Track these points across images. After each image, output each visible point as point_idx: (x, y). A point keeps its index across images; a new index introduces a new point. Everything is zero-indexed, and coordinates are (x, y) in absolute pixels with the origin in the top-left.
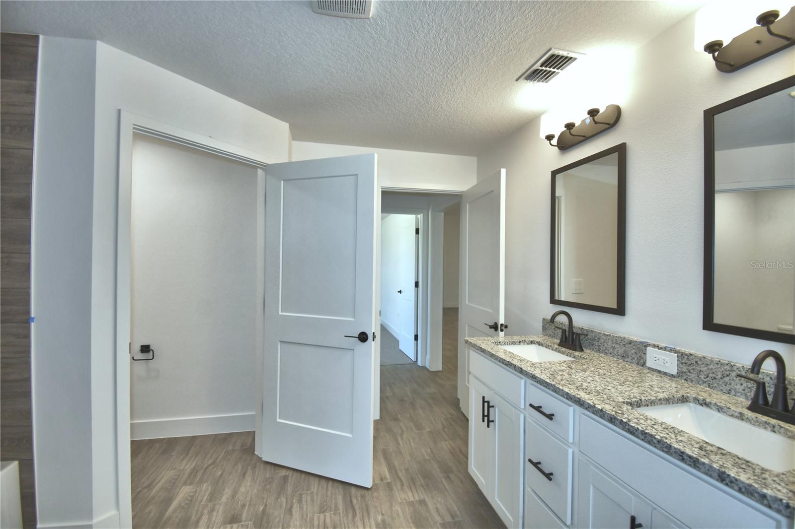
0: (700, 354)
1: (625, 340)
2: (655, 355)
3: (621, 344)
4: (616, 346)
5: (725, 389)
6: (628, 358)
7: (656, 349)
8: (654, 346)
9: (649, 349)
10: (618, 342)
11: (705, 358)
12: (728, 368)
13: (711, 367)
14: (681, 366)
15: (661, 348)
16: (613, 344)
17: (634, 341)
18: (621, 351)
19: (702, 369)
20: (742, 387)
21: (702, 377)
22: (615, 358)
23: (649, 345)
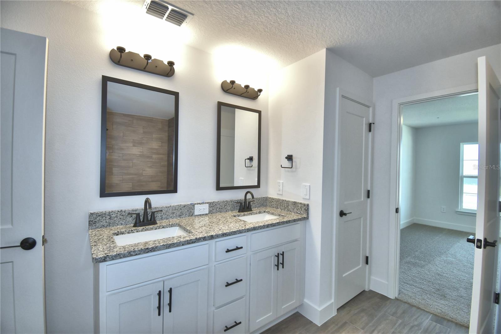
0: (216, 201)
1: (181, 206)
2: (199, 208)
3: (179, 209)
4: (175, 212)
5: (225, 211)
6: (183, 215)
7: (199, 205)
8: (198, 204)
9: (195, 206)
10: (177, 208)
11: (218, 202)
12: (226, 202)
13: (221, 204)
14: (210, 208)
15: (201, 204)
16: (173, 211)
17: (187, 205)
18: (178, 213)
19: (218, 206)
20: (230, 208)
21: (218, 210)
22: (175, 218)
23: (195, 204)
